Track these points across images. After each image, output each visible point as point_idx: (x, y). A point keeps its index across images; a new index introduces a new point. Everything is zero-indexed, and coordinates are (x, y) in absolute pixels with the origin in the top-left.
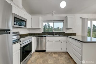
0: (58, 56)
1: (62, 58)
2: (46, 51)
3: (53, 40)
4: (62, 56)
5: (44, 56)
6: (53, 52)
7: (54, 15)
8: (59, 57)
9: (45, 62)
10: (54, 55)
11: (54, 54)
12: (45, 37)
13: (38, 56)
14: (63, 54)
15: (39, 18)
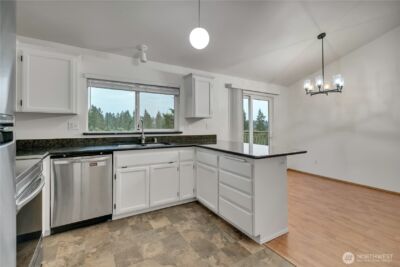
0: (171, 221)
1: (188, 226)
2: (114, 218)
3: (146, 165)
4: (186, 220)
5: (112, 237)
6: (146, 214)
7: (143, 61)
8: (177, 225)
9: (130, 260)
10: (155, 224)
11: (153, 218)
12: (110, 152)
13: (83, 247)
14: (185, 210)
15: (69, 62)
